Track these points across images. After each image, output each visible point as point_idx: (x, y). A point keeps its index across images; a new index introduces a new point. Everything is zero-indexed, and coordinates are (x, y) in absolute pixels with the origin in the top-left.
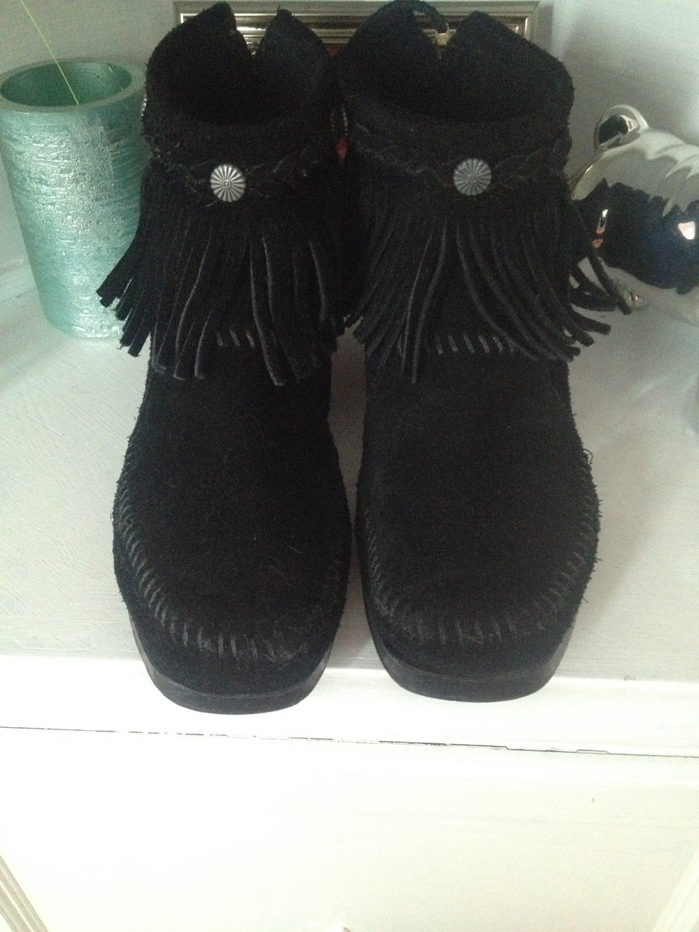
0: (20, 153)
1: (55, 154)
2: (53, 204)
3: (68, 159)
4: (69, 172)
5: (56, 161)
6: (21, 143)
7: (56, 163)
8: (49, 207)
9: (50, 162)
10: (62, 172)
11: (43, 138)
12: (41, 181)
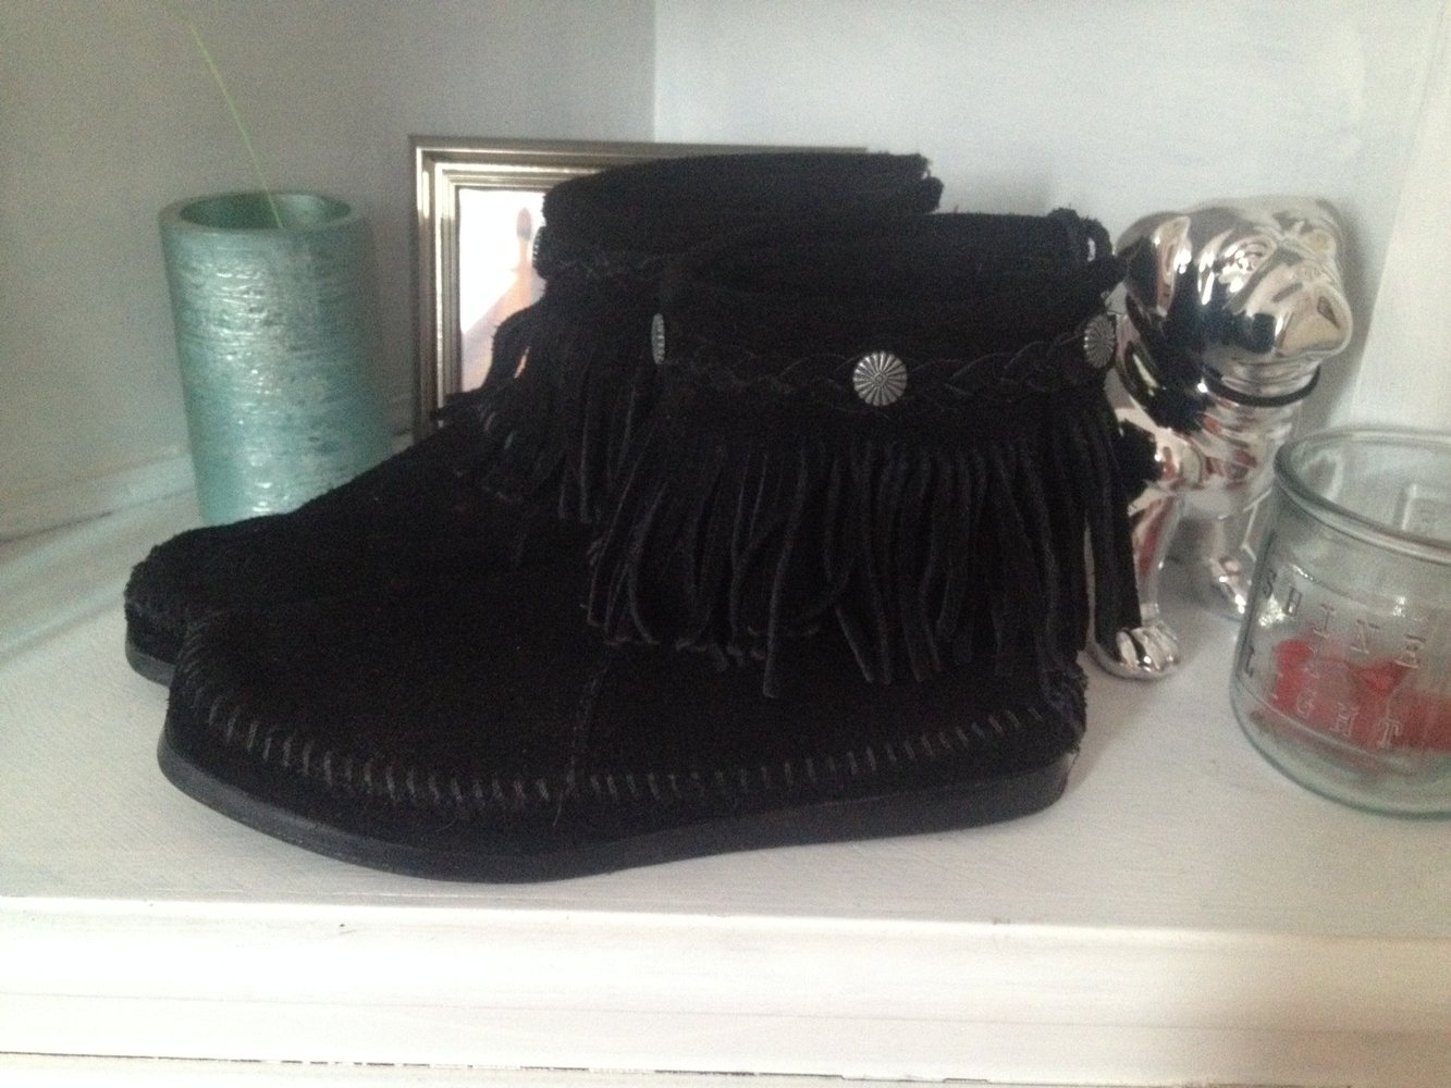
0: (197, 287)
1: (243, 288)
2: (234, 353)
3: (261, 293)
4: (260, 310)
5: (246, 296)
6: (200, 274)
7: (244, 300)
8: (230, 358)
9: (237, 298)
10: (251, 310)
11: (231, 267)
12: (222, 323)
